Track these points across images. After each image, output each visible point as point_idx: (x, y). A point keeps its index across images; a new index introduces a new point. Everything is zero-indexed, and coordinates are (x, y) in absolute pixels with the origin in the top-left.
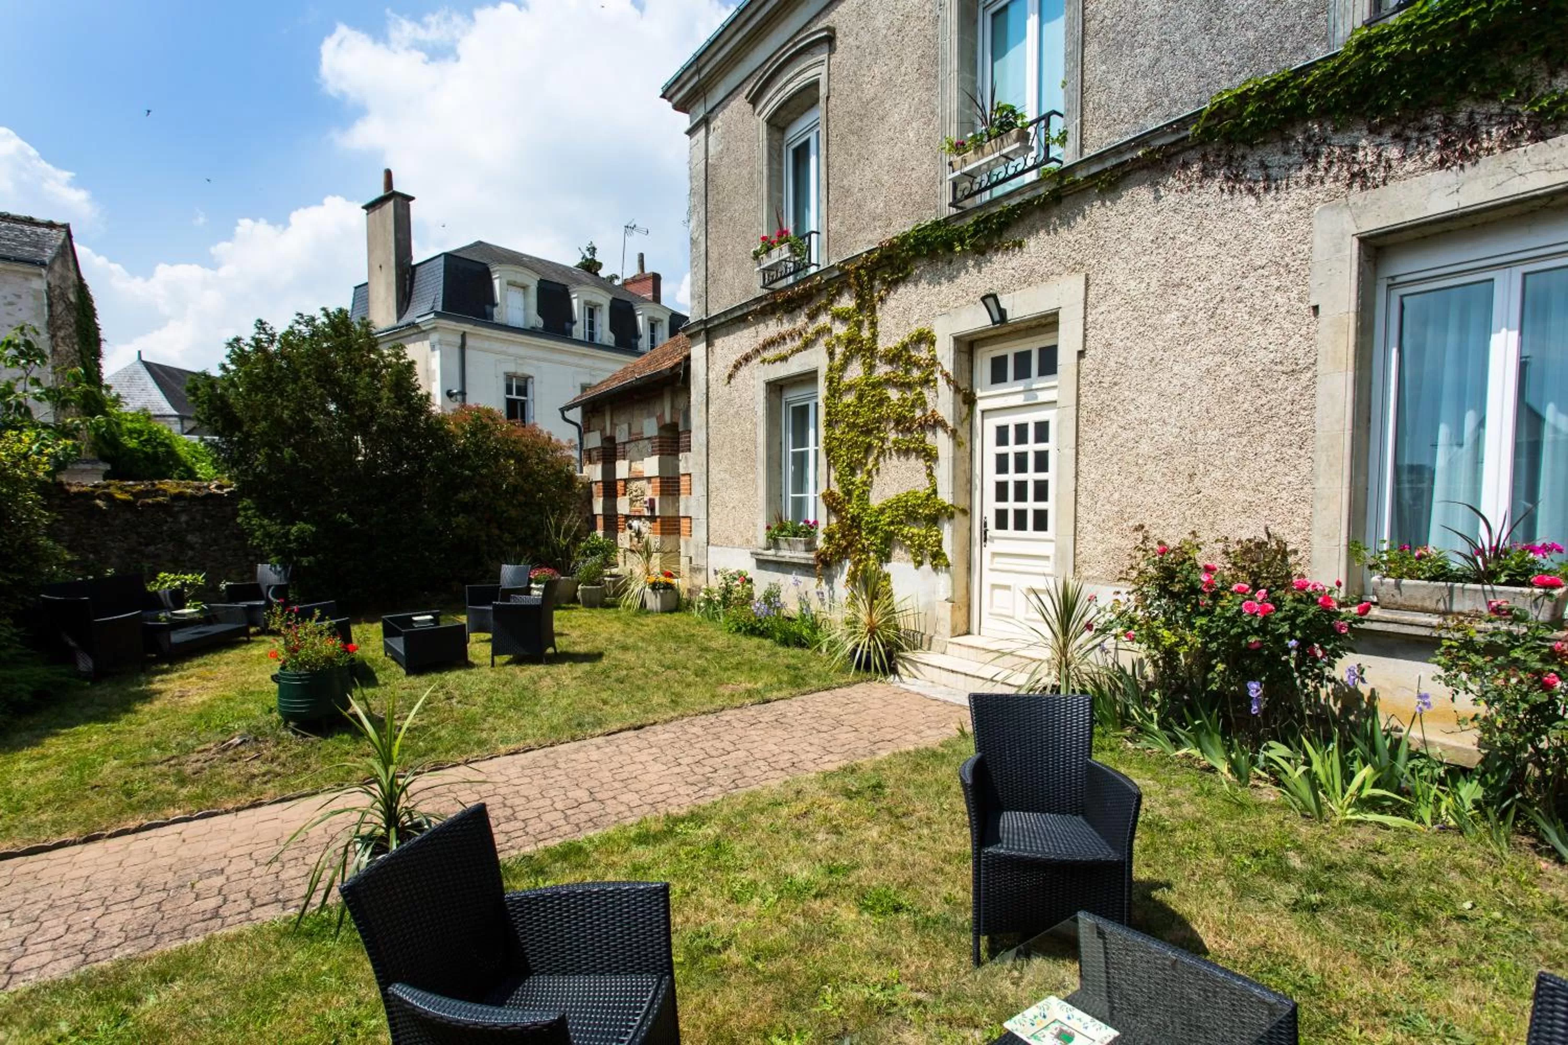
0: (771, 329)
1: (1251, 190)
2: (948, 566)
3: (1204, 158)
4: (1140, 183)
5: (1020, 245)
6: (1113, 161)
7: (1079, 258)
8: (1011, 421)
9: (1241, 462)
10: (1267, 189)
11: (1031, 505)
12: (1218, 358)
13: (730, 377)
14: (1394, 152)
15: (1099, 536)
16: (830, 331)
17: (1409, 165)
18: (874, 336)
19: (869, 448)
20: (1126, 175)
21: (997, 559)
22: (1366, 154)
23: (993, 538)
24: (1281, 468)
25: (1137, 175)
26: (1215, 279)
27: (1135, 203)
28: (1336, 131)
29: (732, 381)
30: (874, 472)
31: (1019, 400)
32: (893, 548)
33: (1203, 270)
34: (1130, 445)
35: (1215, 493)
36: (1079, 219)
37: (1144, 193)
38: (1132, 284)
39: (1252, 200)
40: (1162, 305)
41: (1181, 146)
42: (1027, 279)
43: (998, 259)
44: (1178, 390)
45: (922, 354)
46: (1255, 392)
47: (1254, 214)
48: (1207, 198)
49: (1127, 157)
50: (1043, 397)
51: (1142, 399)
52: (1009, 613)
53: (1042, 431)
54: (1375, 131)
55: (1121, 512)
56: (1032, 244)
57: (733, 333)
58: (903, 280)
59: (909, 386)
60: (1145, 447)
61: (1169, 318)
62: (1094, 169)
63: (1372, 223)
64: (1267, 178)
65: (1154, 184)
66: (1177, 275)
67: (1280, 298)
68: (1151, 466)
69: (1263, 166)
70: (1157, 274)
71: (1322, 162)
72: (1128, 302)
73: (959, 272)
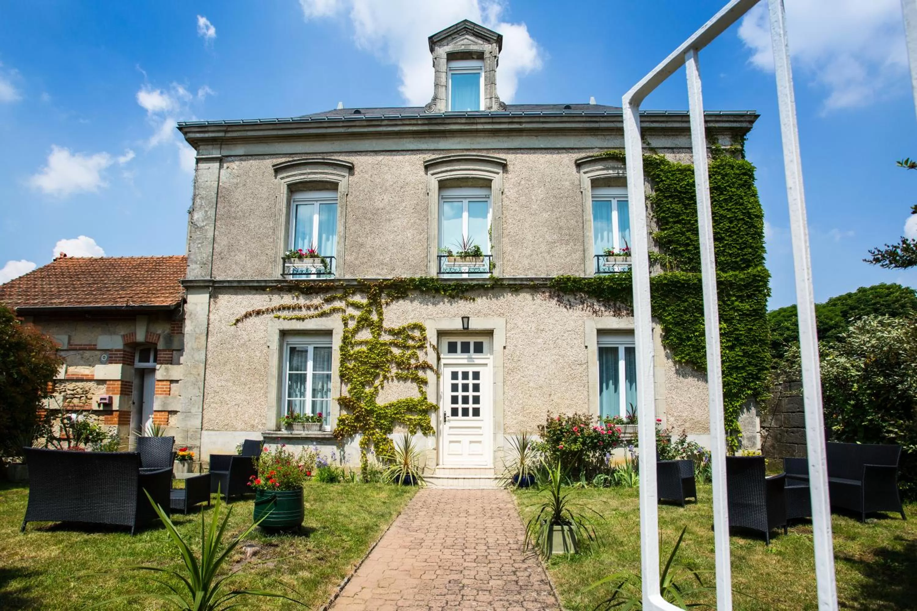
0: (288, 299)
1: (566, 307)
2: (434, 433)
3: (550, 292)
4: (527, 292)
5: (474, 300)
6: (519, 282)
7: (502, 312)
8: (460, 370)
9: (566, 391)
10: (570, 308)
11: (471, 406)
12: (557, 357)
13: (238, 321)
14: (603, 309)
15: (514, 417)
16: (344, 311)
17: (607, 313)
18: (381, 320)
19: (377, 376)
20: (522, 288)
21: (452, 430)
22: (596, 307)
23: (449, 421)
24: (579, 393)
25: (526, 290)
26: (555, 331)
27: (525, 299)
28: (589, 298)
29: (240, 324)
30: (380, 387)
31: (465, 361)
32: (395, 426)
33: (551, 328)
34: (526, 383)
35: (559, 401)
36: (502, 298)
37: (528, 296)
38: (525, 326)
39: (566, 310)
40: (536, 336)
41: (544, 286)
42: (478, 314)
43: (462, 303)
44: (544, 365)
45: (417, 334)
46: (570, 369)
47: (567, 314)
48: (550, 305)
49: (525, 283)
50: (477, 361)
51: (531, 367)
52: (460, 453)
53: (476, 375)
54: (599, 301)
55: (523, 408)
56: (479, 300)
57: (244, 294)
58: (403, 298)
59: (406, 347)
60: (531, 384)
61: (540, 341)
62: (511, 282)
63: (601, 326)
64: (570, 305)
65: (532, 295)
66: (542, 327)
67: (575, 341)
68: (535, 391)
69: (569, 301)
70: (534, 325)
71: (585, 305)
72: (523, 332)
73: (439, 302)
